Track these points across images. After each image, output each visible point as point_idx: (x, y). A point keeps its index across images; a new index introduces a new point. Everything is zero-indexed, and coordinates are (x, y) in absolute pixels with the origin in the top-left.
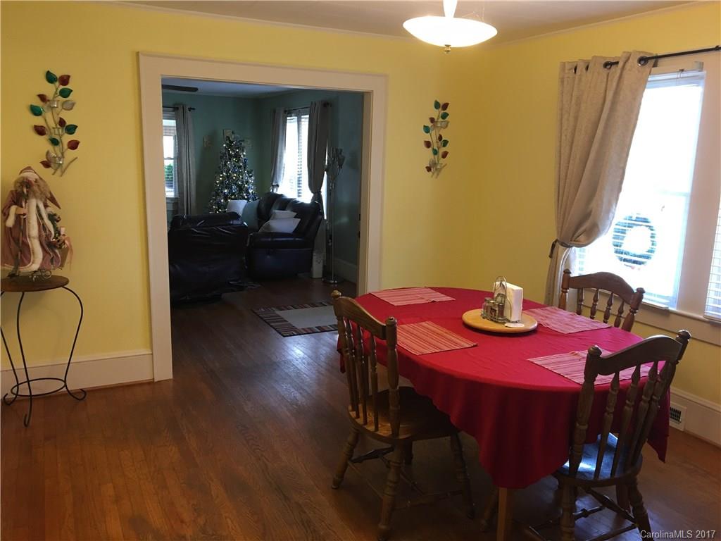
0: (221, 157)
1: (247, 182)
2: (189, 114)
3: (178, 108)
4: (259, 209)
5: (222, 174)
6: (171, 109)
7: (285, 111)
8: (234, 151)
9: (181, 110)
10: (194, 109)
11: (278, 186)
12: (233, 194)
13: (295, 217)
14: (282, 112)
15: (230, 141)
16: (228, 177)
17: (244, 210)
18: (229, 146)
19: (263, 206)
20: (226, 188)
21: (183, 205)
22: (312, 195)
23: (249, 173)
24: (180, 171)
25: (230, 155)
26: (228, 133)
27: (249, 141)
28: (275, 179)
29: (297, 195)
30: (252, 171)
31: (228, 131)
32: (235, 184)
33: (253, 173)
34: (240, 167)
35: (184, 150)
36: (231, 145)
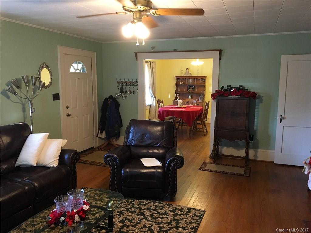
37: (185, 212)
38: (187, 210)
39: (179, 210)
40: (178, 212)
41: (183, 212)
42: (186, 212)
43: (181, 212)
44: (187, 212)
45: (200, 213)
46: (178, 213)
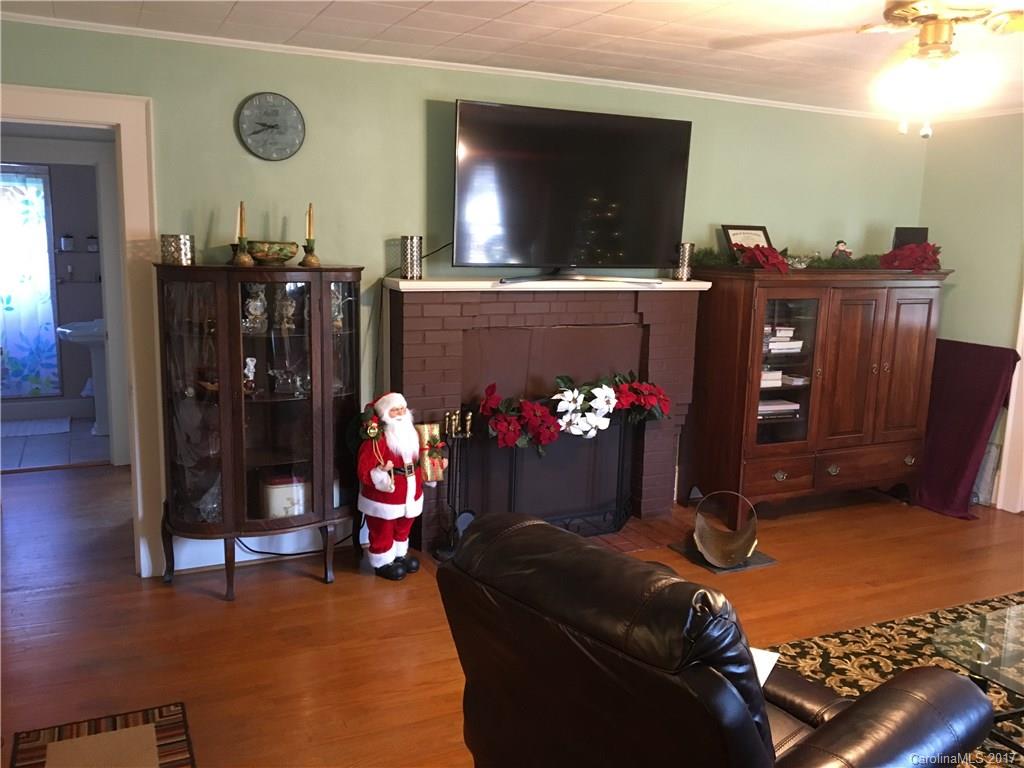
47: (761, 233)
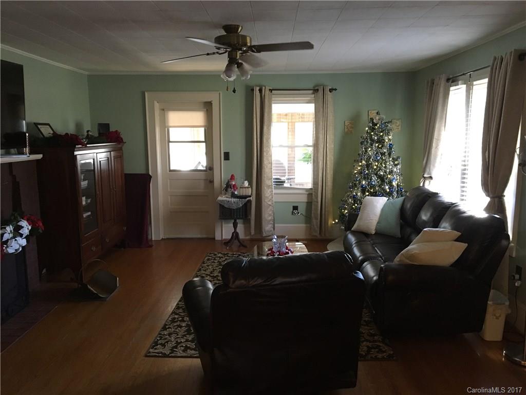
0: (362, 143)
1: (391, 172)
2: (329, 96)
3: (318, 90)
4: (402, 209)
5: (361, 162)
6: (311, 92)
7: (448, 80)
8: (377, 135)
9: (321, 92)
10: (336, 90)
11: (431, 178)
12: (373, 187)
13: (457, 240)
14: (443, 82)
15: (373, 122)
16: (368, 166)
17: (382, 210)
18: (373, 129)
19: (409, 206)
20: (365, 178)
21: (317, 198)
22: (488, 199)
23: (394, 160)
24: (315, 159)
25: (373, 140)
26: (373, 114)
27: (398, 123)
28: (427, 170)
29: (459, 197)
30: (398, 158)
31: (373, 112)
32: (376, 174)
33: (400, 160)
34: (383, 154)
35: (321, 136)
36: (375, 129)
37: (181, 347)
38: (177, 350)
39: (189, 348)
40: (191, 345)
41: (182, 346)
42: (179, 346)
43: (186, 346)
44: (176, 347)
45: (156, 349)
46: (189, 343)
47: (48, 126)
